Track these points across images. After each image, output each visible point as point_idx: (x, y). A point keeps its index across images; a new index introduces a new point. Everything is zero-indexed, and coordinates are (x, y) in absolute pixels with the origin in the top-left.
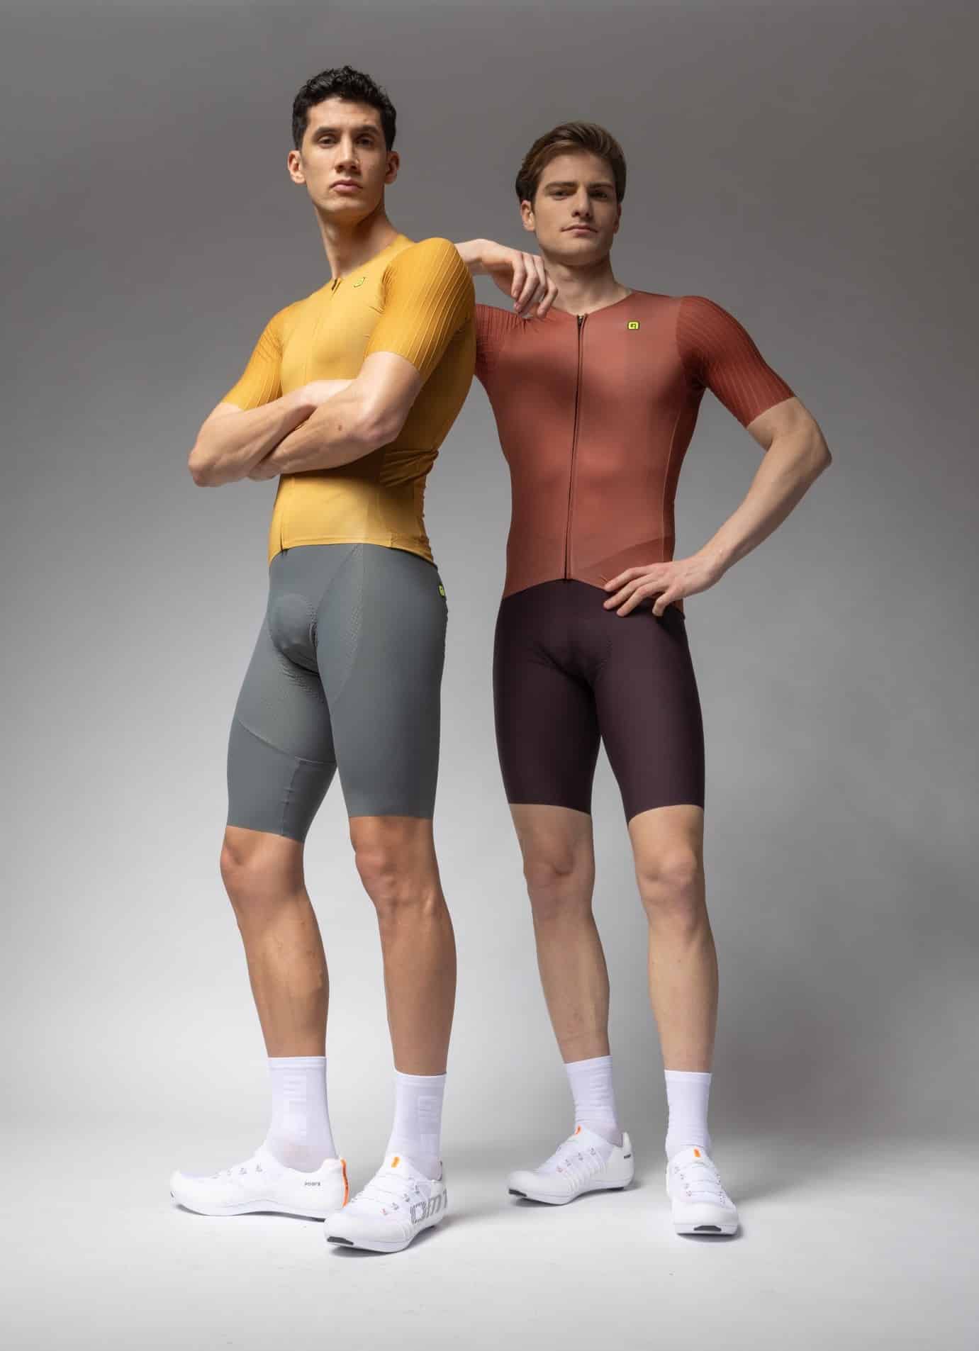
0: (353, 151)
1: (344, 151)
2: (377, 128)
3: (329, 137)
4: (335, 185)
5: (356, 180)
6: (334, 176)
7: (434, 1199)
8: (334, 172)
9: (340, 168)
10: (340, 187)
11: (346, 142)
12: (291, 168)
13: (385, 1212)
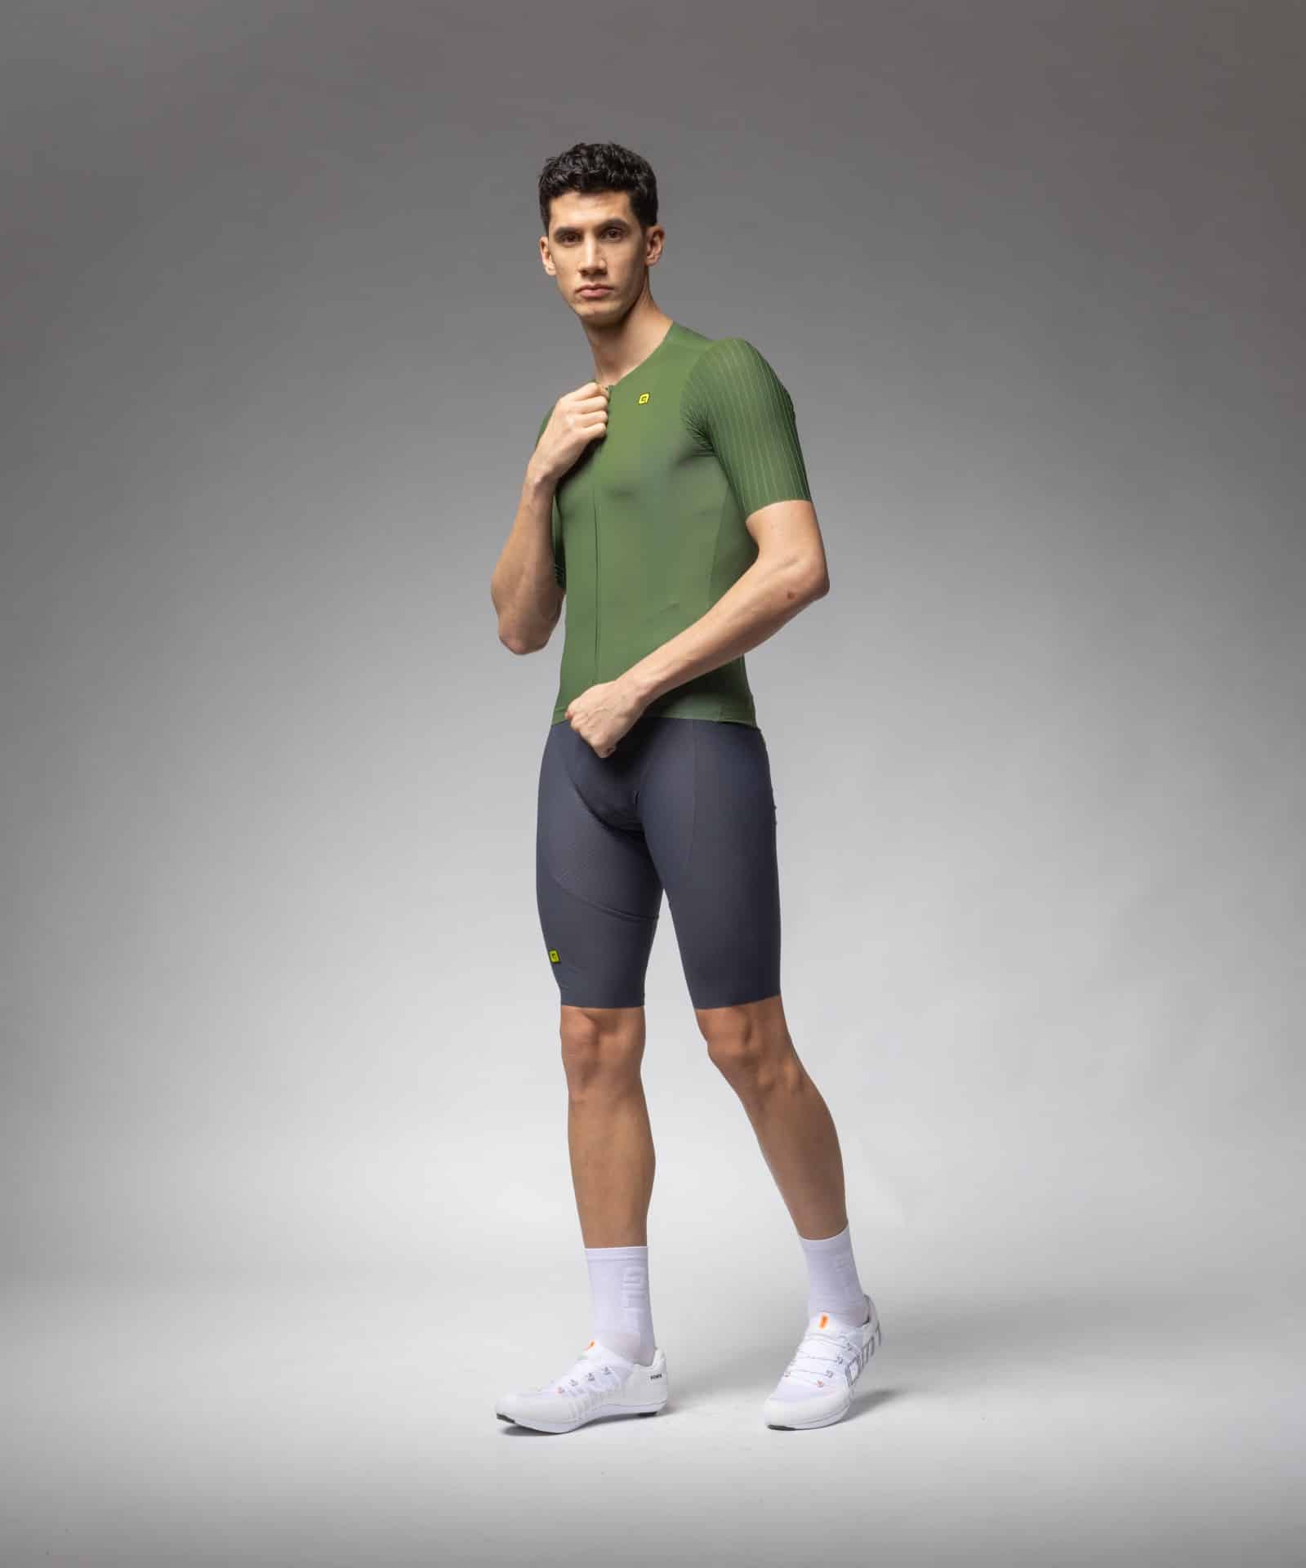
0: (597, 251)
1: (587, 253)
2: (624, 219)
3: (572, 236)
4: (581, 290)
5: (603, 282)
6: (578, 281)
7: (867, 1345)
8: (579, 275)
9: (584, 273)
10: (588, 293)
11: (589, 242)
12: (544, 255)
13: (820, 1384)
